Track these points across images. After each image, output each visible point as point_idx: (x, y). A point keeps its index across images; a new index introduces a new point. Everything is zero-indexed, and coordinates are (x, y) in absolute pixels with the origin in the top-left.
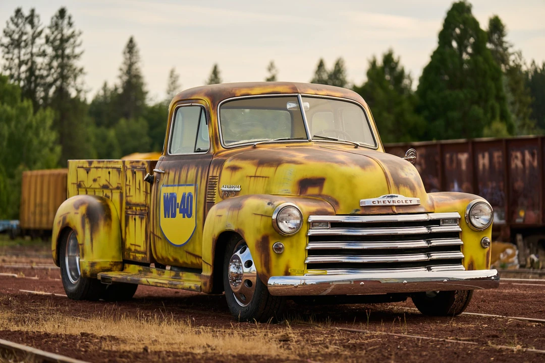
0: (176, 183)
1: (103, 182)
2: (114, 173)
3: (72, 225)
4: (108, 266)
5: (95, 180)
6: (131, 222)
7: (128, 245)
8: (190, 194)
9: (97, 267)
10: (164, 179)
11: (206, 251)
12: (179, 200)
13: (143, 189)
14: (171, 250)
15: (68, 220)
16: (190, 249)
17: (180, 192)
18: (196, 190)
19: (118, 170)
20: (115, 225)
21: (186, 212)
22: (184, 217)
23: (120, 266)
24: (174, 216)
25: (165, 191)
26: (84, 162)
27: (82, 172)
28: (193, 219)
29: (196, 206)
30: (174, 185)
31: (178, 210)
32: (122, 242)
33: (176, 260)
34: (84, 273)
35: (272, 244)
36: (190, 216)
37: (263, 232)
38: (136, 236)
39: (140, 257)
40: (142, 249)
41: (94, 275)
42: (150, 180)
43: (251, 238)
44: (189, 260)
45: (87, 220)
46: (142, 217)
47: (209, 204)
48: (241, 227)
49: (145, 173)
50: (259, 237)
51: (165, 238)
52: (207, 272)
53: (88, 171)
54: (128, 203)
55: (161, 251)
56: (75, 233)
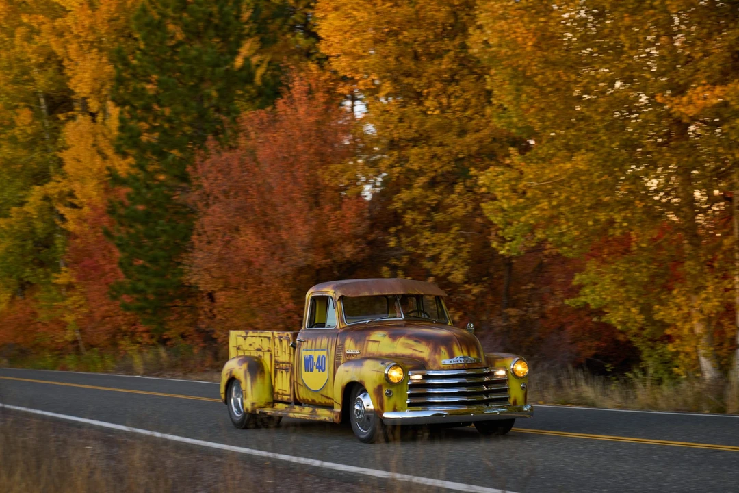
0: (313, 348)
1: (257, 346)
2: (265, 340)
3: (237, 377)
4: (262, 405)
5: (251, 345)
6: (279, 374)
7: (277, 390)
8: (323, 356)
9: (256, 406)
10: (304, 345)
11: (337, 395)
12: (316, 360)
13: (288, 351)
14: (310, 393)
15: (233, 373)
16: (324, 393)
17: (316, 355)
18: (328, 353)
19: (269, 338)
20: (267, 376)
21: (321, 368)
22: (319, 371)
23: (271, 405)
24: (312, 370)
25: (304, 353)
26: (242, 333)
27: (241, 340)
28: (326, 373)
29: (329, 364)
30: (311, 350)
31: (315, 367)
32: (272, 388)
33: (313, 401)
34: (247, 410)
35: (385, 391)
36: (323, 371)
37: (378, 383)
38: (283, 384)
39: (286, 398)
40: (288, 392)
41: (254, 410)
42: (294, 346)
43: (370, 387)
44: (324, 400)
45: (248, 374)
46: (287, 370)
47: (337, 364)
48: (363, 380)
49: (289, 341)
50: (376, 386)
51: (306, 386)
52: (338, 409)
53: (245, 338)
54: (276, 361)
55: (303, 394)
56: (239, 382)
